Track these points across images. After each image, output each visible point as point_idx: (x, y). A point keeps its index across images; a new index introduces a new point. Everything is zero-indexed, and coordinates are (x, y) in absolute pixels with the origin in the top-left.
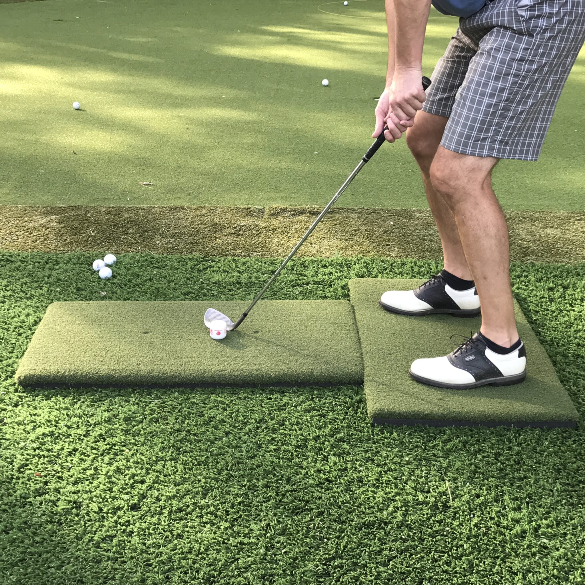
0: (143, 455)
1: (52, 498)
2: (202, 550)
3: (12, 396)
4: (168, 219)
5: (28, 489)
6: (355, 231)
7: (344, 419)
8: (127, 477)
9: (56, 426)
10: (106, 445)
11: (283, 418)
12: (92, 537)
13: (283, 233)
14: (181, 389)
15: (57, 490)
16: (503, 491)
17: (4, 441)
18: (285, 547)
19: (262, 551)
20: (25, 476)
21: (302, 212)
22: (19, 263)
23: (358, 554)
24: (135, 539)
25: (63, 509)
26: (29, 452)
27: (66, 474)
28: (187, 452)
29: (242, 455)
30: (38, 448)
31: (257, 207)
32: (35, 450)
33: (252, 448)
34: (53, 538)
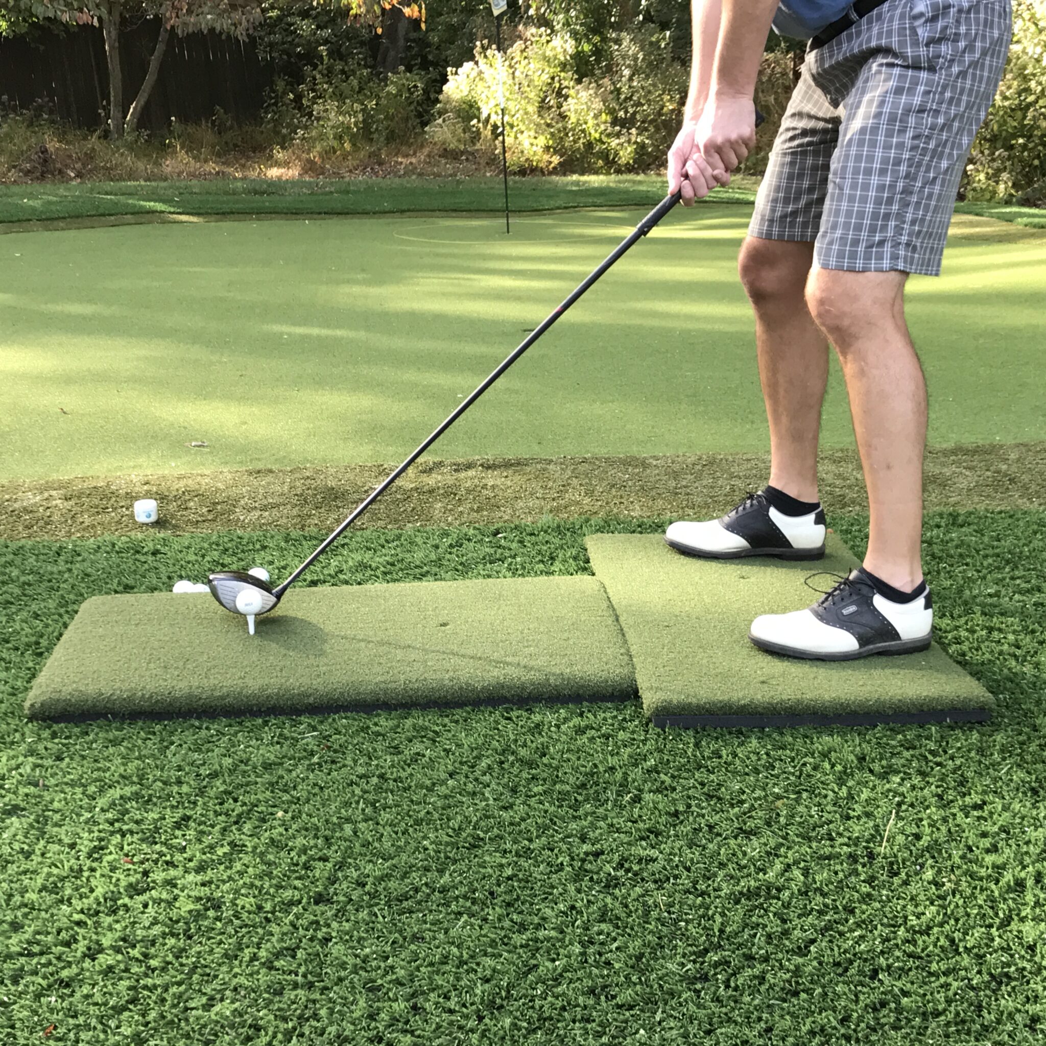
1: (164, 896)
3: (49, 745)
5: (116, 885)
6: (564, 486)
9: (142, 785)
10: (241, 806)
11: (542, 744)
13: (446, 495)
15: (170, 883)
18: (615, 940)
19: (577, 949)
20: (103, 864)
23: (747, 941)
25: (190, 912)
26: (101, 827)
27: (179, 858)
28: (388, 807)
32: (112, 824)
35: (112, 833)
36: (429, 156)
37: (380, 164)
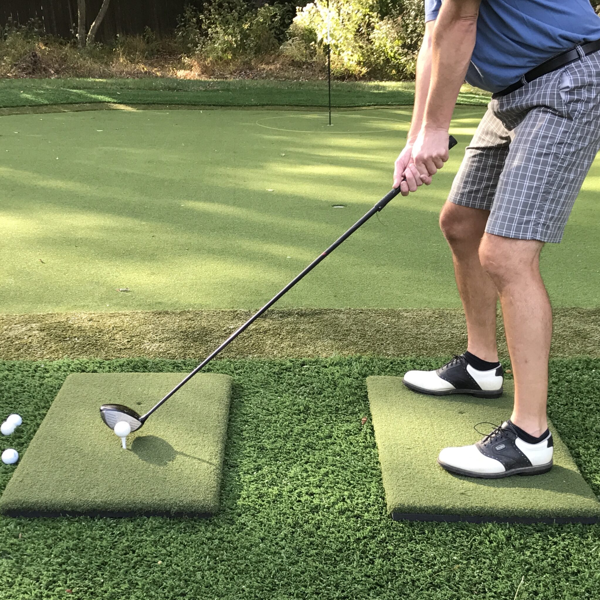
0: (178, 566)
4: (153, 324)
6: (347, 331)
7: (381, 520)
8: (166, 591)
9: (79, 540)
10: (137, 557)
11: (318, 520)
13: (274, 335)
17: (25, 557)
20: (55, 593)
21: (290, 314)
22: (6, 372)
26: (54, 567)
27: (99, 590)
28: (223, 561)
29: (282, 561)
30: (64, 563)
31: (242, 310)
32: (61, 565)
33: (291, 554)
35: (61, 572)
36: (282, 64)
37: (251, 69)
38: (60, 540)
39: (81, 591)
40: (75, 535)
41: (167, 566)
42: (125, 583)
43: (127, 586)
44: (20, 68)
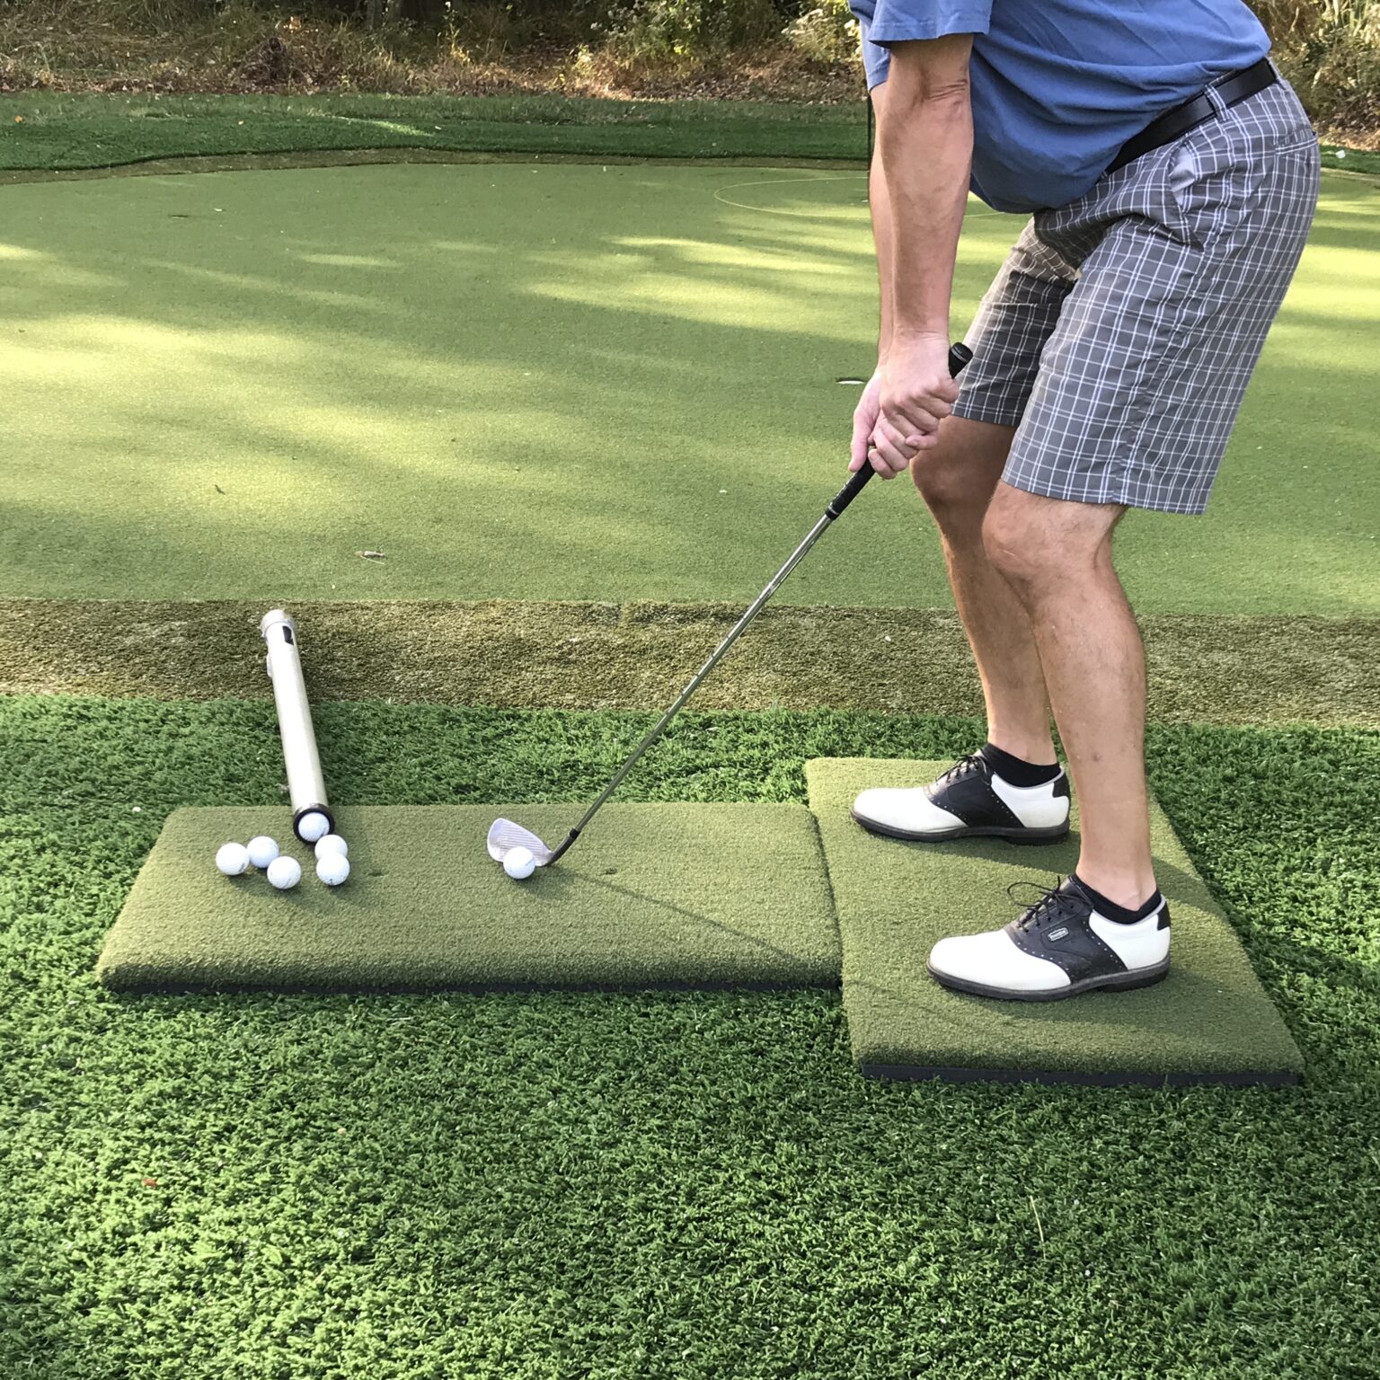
0: (376, 1140)
1: (183, 1235)
2: (509, 1350)
3: (92, 1010)
4: (417, 629)
5: (130, 1216)
6: (812, 654)
7: (806, 1060)
8: (343, 1189)
9: (188, 1077)
10: (296, 1117)
11: (676, 1057)
12: (270, 1323)
13: (659, 659)
14: (454, 994)
15: (193, 1218)
16: (1152, 1218)
17: (76, 1108)
18: (689, 1344)
19: (639, 1353)
20: (122, 1185)
21: (699, 615)
22: (105, 723)
23: (847, 1359)
24: (363, 1328)
25: (206, 1260)
26: (129, 1133)
27: (210, 1183)
28: (470, 1133)
29: (588, 1140)
30: (150, 1125)
31: (604, 603)
32: (143, 1128)
33: (609, 1124)
34: (185, 1325)
35: (141, 1142)
36: (785, 68)
37: (719, 78)
38: (152, 1076)
39: (174, 1183)
40: (182, 1069)
41: (354, 1139)
42: (264, 1170)
43: (267, 1176)
44: (244, 71)
